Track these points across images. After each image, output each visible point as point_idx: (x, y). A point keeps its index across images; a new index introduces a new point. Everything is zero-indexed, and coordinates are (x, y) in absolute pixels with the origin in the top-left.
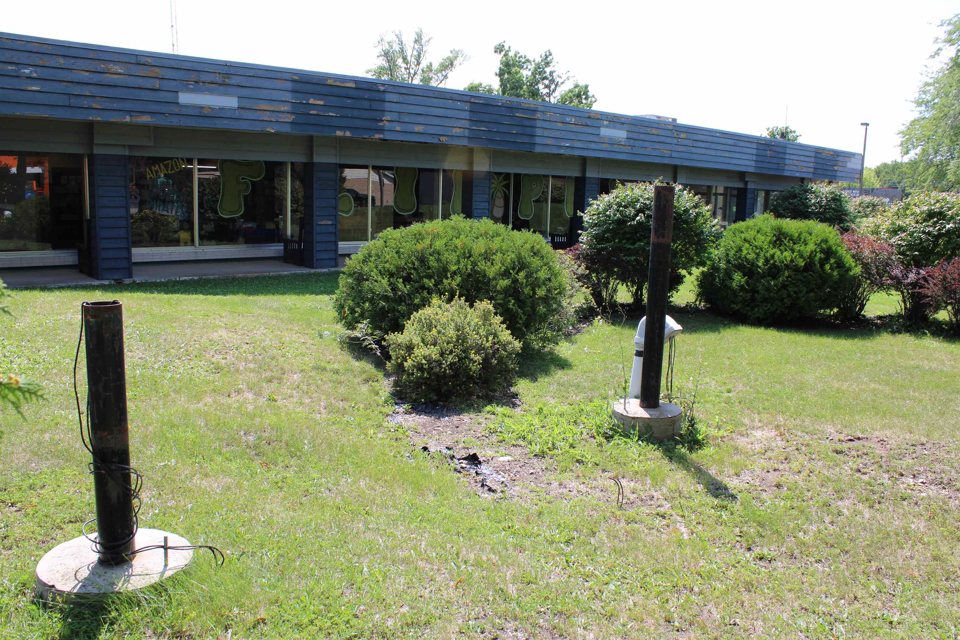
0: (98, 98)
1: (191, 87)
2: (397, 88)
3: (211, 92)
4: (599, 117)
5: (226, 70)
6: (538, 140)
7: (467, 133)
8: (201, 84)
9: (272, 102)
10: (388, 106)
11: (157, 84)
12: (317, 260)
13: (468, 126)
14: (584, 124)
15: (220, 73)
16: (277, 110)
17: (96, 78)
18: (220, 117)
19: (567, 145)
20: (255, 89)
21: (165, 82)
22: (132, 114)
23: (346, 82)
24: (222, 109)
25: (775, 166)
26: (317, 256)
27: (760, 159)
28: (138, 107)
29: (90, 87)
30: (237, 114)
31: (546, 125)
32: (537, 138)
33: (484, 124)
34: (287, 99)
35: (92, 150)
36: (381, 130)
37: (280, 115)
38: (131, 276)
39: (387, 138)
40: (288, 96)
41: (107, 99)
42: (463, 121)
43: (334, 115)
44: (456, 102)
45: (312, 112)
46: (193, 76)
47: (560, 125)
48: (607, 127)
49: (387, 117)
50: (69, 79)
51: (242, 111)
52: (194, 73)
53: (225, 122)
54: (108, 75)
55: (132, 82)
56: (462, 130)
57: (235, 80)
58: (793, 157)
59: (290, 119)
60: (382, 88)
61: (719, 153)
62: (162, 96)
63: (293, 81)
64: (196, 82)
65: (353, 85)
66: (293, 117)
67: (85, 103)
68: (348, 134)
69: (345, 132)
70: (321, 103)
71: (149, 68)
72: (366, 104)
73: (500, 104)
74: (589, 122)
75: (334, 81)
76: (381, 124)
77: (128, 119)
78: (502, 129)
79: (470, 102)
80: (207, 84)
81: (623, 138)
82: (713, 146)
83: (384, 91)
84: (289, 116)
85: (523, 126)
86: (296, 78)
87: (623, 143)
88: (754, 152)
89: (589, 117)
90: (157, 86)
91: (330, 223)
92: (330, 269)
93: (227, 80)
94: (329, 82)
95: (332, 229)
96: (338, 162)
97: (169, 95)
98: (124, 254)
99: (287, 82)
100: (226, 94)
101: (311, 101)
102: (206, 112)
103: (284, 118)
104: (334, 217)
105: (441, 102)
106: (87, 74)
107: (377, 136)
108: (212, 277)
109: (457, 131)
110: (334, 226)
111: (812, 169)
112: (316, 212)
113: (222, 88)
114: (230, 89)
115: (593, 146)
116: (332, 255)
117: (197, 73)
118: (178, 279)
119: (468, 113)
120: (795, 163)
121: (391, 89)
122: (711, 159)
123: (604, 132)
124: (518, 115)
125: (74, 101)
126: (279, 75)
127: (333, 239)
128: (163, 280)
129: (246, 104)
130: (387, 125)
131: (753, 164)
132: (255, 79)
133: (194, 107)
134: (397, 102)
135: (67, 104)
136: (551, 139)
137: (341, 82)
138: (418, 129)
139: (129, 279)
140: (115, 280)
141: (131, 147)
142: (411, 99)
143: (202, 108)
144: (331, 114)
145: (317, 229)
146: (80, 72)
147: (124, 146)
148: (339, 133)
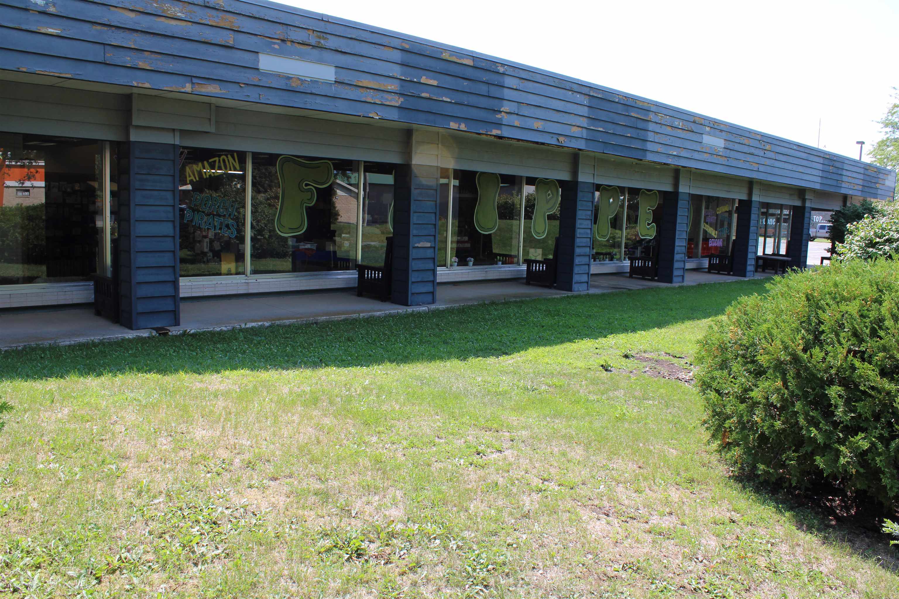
0: (146, 54)
1: (276, 46)
2: (517, 70)
3: (302, 57)
4: (703, 122)
5: (321, 26)
6: (650, 146)
7: (584, 134)
8: (289, 44)
9: (377, 77)
10: (507, 94)
11: (229, 38)
12: (413, 294)
13: (586, 126)
14: (690, 129)
15: (314, 30)
16: (382, 88)
17: (145, 23)
18: (311, 94)
19: (675, 153)
20: (355, 58)
21: (241, 36)
22: (195, 80)
23: (463, 58)
24: (314, 82)
25: (834, 183)
26: (413, 289)
27: (825, 175)
28: (202, 70)
29: (135, 34)
30: (334, 90)
31: (657, 128)
32: (648, 143)
33: (602, 123)
34: (395, 75)
35: (128, 135)
36: (499, 124)
37: (386, 96)
38: (177, 323)
39: (505, 134)
40: (396, 71)
41: (159, 56)
42: (582, 119)
43: (449, 100)
44: (575, 94)
45: (424, 95)
46: (279, 32)
47: (669, 129)
48: (709, 134)
49: (506, 107)
50: (104, 21)
51: (340, 87)
52: (280, 27)
53: (319, 100)
54: (162, 19)
55: (195, 32)
56: (580, 129)
57: (332, 42)
58: (848, 174)
59: (397, 102)
60: (501, 70)
61: (795, 168)
62: (237, 57)
63: (403, 50)
64: (283, 41)
65: (469, 62)
66: (402, 99)
67: (128, 59)
68: (463, 127)
69: (460, 125)
70: (435, 83)
71: (221, 14)
72: (483, 89)
73: (617, 100)
74: (694, 127)
75: (451, 55)
76: (499, 116)
77: (188, 88)
78: (619, 130)
79: (589, 95)
80: (297, 45)
81: (721, 148)
82: (791, 160)
83: (503, 74)
84: (396, 97)
85: (637, 128)
86: (407, 46)
87: (721, 153)
88: (820, 167)
89: (694, 122)
90: (231, 43)
91: (428, 245)
92: (429, 306)
93: (322, 41)
94: (445, 56)
95: (429, 253)
96: (439, 165)
97: (247, 56)
98: (169, 290)
99: (395, 51)
100: (321, 61)
101: (423, 80)
102: (294, 85)
103: (391, 101)
104: (432, 238)
105: (560, 93)
106: (132, 15)
107: (495, 132)
108: (287, 322)
109: (575, 131)
110: (432, 250)
111: (861, 187)
112: (413, 231)
113: (315, 52)
114: (327, 55)
115: (696, 156)
116: (429, 288)
117: (285, 26)
118: (243, 326)
119: (586, 109)
120: (850, 180)
121: (510, 71)
122: (788, 174)
123: (708, 140)
124: (633, 114)
125: (112, 56)
126: (385, 41)
127: (430, 266)
128: (224, 328)
129: (346, 76)
130: (506, 119)
131: (819, 180)
132: (357, 43)
133: (278, 76)
134: (516, 89)
135: (100, 59)
136: (660, 146)
137: (457, 57)
138: (538, 125)
139: (177, 328)
140: (157, 329)
141: (184, 133)
142: (530, 86)
143: (289, 78)
144: (445, 99)
145: (413, 254)
146: (120, 11)
147: (174, 130)
148: (453, 125)
